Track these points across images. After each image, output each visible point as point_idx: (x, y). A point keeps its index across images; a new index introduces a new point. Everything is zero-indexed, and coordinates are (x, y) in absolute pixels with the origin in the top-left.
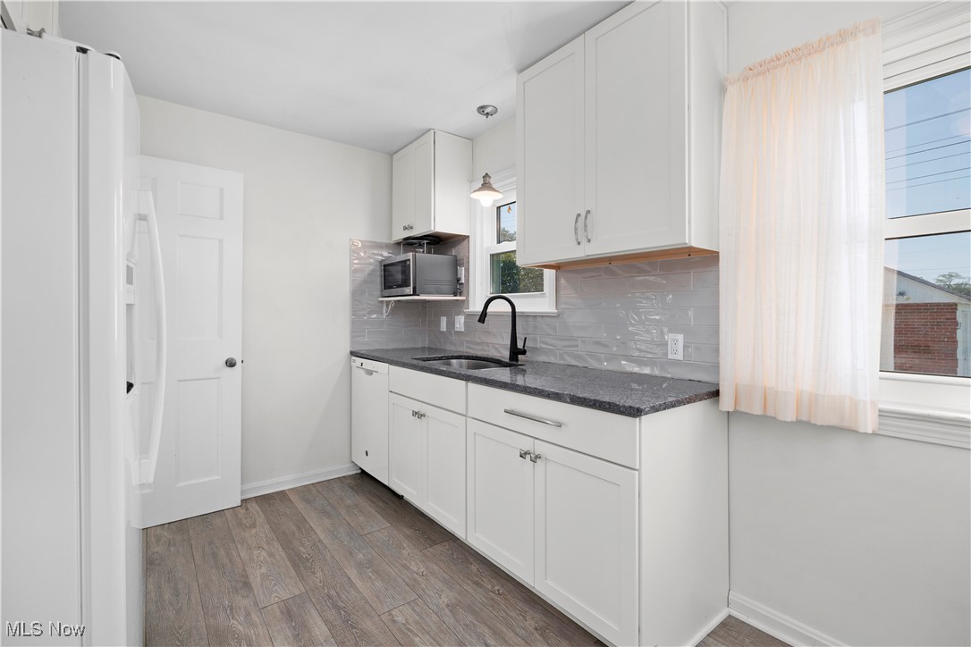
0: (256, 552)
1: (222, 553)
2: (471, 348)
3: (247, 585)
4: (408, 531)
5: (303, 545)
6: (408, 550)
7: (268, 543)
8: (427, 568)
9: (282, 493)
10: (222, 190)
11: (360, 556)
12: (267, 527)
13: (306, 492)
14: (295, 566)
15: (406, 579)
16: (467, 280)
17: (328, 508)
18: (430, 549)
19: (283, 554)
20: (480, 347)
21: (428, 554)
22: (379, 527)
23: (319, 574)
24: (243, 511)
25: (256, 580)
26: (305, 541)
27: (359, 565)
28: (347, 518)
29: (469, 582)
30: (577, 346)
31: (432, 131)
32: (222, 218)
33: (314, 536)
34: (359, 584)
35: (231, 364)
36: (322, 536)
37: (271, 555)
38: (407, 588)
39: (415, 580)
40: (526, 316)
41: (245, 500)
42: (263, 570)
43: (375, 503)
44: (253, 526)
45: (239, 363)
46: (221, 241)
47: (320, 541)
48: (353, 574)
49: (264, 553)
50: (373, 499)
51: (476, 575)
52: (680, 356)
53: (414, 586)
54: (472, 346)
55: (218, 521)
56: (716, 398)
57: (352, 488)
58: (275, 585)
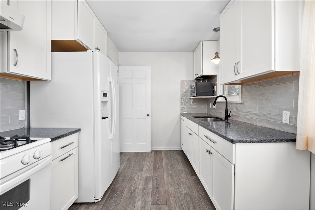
0: (148, 163)
1: (141, 161)
2: (218, 115)
3: (142, 170)
4: (186, 169)
5: (158, 164)
6: (183, 175)
7: (151, 162)
8: (186, 181)
9: (161, 151)
10: (146, 71)
11: (170, 172)
12: (153, 158)
13: (166, 152)
14: (154, 169)
15: (178, 182)
16: (216, 90)
17: (170, 158)
18: (190, 177)
19: (153, 166)
20: (219, 114)
21: (188, 178)
22: (180, 166)
23: (158, 173)
24: (150, 153)
25: (144, 170)
26: (159, 164)
27: (168, 174)
28: (173, 161)
29: (196, 190)
30: (248, 115)
31: (202, 41)
32: (146, 78)
33: (162, 164)
34: (165, 179)
35: (148, 115)
36: (164, 164)
37: (150, 165)
38: (177, 184)
39: (180, 183)
40: (231, 103)
41: (152, 151)
42: (147, 168)
43: (182, 159)
44: (150, 157)
45: (150, 115)
46: (146, 84)
47: (163, 165)
48: (165, 176)
49: (149, 164)
50: (182, 158)
51: (199, 189)
52: (288, 122)
53: (179, 184)
54: (218, 114)
55: (144, 154)
56: (295, 143)
57: (178, 154)
58: (147, 172)
